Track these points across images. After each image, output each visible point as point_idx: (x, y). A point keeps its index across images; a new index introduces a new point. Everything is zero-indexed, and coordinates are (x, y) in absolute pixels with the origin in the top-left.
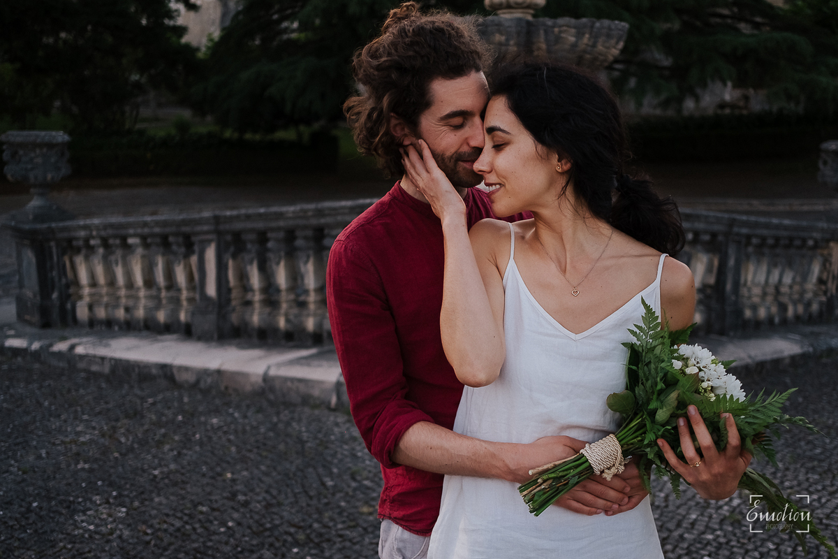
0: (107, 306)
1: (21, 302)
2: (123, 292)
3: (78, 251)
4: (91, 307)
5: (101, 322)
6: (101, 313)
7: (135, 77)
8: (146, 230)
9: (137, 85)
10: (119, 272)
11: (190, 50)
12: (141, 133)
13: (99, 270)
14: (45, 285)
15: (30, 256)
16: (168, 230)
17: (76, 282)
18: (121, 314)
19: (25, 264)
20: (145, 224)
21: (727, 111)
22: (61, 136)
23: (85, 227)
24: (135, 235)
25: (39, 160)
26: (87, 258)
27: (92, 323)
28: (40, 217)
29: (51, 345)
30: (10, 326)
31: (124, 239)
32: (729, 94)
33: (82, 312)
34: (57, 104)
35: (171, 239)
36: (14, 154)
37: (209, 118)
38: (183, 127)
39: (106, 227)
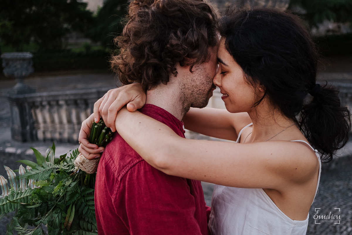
0: (51, 132)
1: (13, 131)
2: (58, 126)
3: (37, 107)
4: (44, 133)
5: (48, 140)
6: (49, 135)
7: (66, 26)
8: (67, 98)
9: (67, 30)
10: (56, 117)
11: (89, 13)
12: (69, 51)
13: (47, 116)
14: (24, 123)
15: (16, 110)
16: (77, 97)
17: (37, 121)
18: (57, 136)
19: (14, 113)
20: (66, 95)
21: (331, 33)
22: (28, 55)
23: (40, 97)
24: (62, 100)
25: (19, 66)
26: (42, 110)
27: (45, 140)
28: (20, 92)
29: (26, 151)
30: (9, 142)
31: (57, 102)
32: (331, 25)
33: (40, 135)
34: (32, 39)
35: (79, 102)
36: (7, 64)
37: (99, 43)
38: (88, 47)
39: (49, 96)
